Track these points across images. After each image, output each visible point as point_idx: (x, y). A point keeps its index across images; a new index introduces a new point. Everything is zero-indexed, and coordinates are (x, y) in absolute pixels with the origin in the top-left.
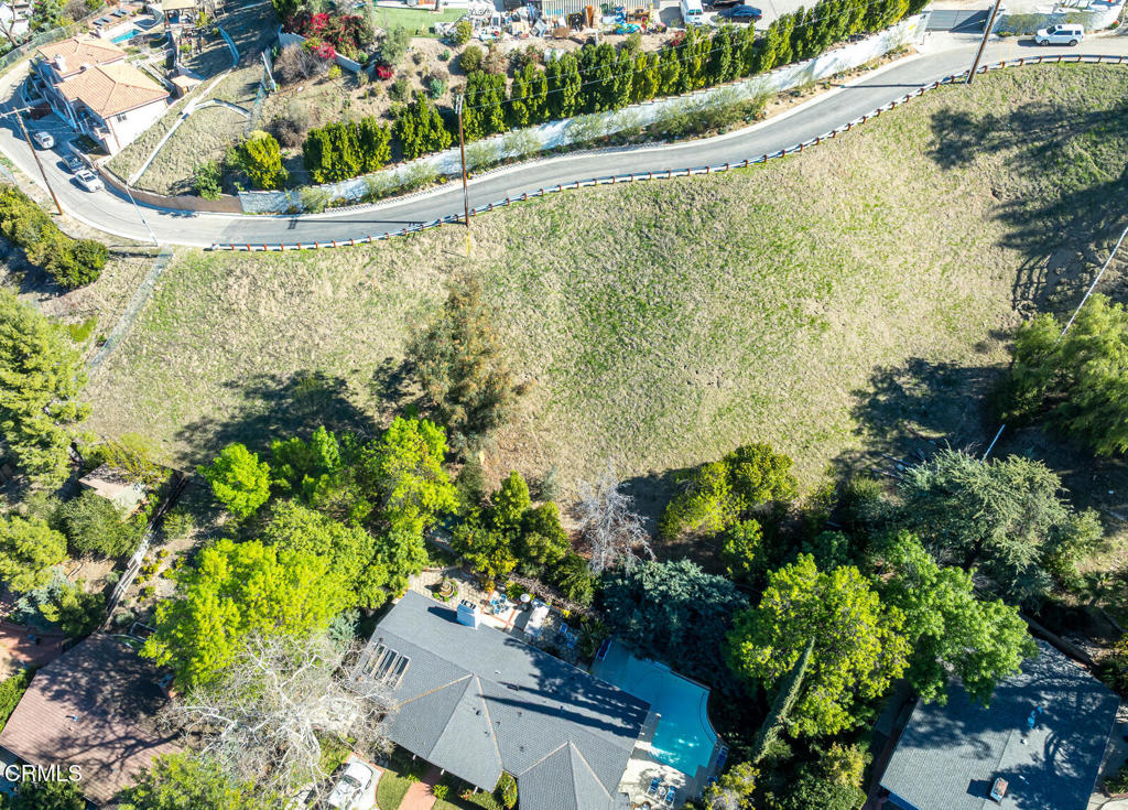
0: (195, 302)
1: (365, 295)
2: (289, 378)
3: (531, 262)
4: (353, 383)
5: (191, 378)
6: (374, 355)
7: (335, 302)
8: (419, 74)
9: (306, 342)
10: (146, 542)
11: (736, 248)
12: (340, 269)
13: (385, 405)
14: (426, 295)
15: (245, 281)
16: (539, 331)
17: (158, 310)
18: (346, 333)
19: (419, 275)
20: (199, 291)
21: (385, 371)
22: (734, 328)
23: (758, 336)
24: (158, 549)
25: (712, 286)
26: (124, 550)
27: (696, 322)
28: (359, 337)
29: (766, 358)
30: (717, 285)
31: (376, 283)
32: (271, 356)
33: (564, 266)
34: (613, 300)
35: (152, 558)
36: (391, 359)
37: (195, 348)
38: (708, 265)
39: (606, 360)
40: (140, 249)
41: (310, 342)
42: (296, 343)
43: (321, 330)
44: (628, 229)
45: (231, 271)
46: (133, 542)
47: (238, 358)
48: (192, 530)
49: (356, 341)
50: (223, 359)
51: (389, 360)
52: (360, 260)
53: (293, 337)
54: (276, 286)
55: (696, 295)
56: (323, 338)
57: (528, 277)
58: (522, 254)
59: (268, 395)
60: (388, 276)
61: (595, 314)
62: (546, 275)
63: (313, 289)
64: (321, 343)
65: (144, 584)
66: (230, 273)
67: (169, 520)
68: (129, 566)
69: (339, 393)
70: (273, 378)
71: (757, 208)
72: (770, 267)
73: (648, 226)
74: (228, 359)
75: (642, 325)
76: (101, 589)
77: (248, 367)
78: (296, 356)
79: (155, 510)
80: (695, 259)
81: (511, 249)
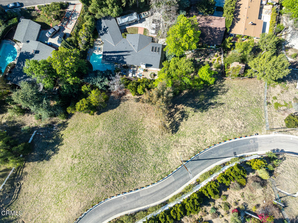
0: (250, 118)
1: (202, 132)
3: (158, 156)
5: (238, 100)
7: (209, 128)
8: (223, 216)
9: (212, 116)
11: (98, 171)
12: (213, 137)
13: (183, 110)
14: (185, 138)
15: (239, 126)
16: (150, 138)
17: (259, 114)
18: (202, 121)
19: (189, 142)
20: (251, 121)
22: (96, 148)
23: (90, 148)
25: (104, 158)
27: (107, 147)
28: (199, 122)
29: (88, 143)
30: (102, 159)
31: (201, 136)
32: (220, 110)
33: (149, 157)
34: (132, 150)
37: (241, 107)
38: (106, 164)
39: (130, 134)
42: (214, 115)
43: (210, 120)
44: (132, 172)
47: (228, 107)
49: (199, 120)
50: (232, 106)
51: (187, 120)
55: (108, 155)
57: (158, 152)
58: (162, 158)
60: (198, 139)
61: (136, 146)
62: (153, 154)
63: (218, 129)
64: (208, 117)
71: (93, 185)
72: (88, 168)
73: (126, 174)
75: (122, 144)
80: (110, 166)
81: (166, 158)
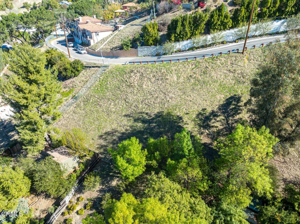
0: (116, 82)
1: (192, 81)
2: (154, 115)
4: (185, 119)
5: (109, 113)
6: (196, 107)
7: (178, 83)
8: (216, 6)
9: (163, 100)
10: (73, 190)
12: (181, 70)
13: (202, 131)
14: (223, 82)
15: (138, 74)
17: (100, 86)
18: (183, 97)
19: (219, 73)
20: (118, 78)
21: (202, 115)
24: (78, 196)
26: (61, 193)
28: (189, 98)
31: (198, 76)
32: (146, 104)
35: (74, 201)
36: (205, 109)
37: (113, 100)
40: (96, 65)
41: (165, 99)
42: (158, 100)
43: (171, 95)
45: (133, 71)
46: (66, 190)
47: (131, 105)
48: (98, 187)
49: (187, 100)
50: (125, 105)
51: (204, 110)
52: (190, 67)
53: (157, 97)
54: (151, 76)
56: (171, 98)
59: (144, 121)
60: (204, 73)
64: (170, 100)
65: (67, 216)
66: (132, 71)
67: (87, 179)
68: (61, 203)
69: (179, 123)
70: (147, 114)
74: (127, 105)
76: (44, 215)
77: (135, 109)
78: (158, 105)
79: (81, 173)
